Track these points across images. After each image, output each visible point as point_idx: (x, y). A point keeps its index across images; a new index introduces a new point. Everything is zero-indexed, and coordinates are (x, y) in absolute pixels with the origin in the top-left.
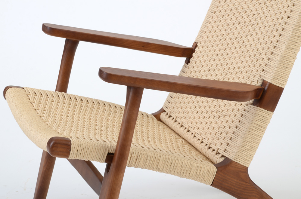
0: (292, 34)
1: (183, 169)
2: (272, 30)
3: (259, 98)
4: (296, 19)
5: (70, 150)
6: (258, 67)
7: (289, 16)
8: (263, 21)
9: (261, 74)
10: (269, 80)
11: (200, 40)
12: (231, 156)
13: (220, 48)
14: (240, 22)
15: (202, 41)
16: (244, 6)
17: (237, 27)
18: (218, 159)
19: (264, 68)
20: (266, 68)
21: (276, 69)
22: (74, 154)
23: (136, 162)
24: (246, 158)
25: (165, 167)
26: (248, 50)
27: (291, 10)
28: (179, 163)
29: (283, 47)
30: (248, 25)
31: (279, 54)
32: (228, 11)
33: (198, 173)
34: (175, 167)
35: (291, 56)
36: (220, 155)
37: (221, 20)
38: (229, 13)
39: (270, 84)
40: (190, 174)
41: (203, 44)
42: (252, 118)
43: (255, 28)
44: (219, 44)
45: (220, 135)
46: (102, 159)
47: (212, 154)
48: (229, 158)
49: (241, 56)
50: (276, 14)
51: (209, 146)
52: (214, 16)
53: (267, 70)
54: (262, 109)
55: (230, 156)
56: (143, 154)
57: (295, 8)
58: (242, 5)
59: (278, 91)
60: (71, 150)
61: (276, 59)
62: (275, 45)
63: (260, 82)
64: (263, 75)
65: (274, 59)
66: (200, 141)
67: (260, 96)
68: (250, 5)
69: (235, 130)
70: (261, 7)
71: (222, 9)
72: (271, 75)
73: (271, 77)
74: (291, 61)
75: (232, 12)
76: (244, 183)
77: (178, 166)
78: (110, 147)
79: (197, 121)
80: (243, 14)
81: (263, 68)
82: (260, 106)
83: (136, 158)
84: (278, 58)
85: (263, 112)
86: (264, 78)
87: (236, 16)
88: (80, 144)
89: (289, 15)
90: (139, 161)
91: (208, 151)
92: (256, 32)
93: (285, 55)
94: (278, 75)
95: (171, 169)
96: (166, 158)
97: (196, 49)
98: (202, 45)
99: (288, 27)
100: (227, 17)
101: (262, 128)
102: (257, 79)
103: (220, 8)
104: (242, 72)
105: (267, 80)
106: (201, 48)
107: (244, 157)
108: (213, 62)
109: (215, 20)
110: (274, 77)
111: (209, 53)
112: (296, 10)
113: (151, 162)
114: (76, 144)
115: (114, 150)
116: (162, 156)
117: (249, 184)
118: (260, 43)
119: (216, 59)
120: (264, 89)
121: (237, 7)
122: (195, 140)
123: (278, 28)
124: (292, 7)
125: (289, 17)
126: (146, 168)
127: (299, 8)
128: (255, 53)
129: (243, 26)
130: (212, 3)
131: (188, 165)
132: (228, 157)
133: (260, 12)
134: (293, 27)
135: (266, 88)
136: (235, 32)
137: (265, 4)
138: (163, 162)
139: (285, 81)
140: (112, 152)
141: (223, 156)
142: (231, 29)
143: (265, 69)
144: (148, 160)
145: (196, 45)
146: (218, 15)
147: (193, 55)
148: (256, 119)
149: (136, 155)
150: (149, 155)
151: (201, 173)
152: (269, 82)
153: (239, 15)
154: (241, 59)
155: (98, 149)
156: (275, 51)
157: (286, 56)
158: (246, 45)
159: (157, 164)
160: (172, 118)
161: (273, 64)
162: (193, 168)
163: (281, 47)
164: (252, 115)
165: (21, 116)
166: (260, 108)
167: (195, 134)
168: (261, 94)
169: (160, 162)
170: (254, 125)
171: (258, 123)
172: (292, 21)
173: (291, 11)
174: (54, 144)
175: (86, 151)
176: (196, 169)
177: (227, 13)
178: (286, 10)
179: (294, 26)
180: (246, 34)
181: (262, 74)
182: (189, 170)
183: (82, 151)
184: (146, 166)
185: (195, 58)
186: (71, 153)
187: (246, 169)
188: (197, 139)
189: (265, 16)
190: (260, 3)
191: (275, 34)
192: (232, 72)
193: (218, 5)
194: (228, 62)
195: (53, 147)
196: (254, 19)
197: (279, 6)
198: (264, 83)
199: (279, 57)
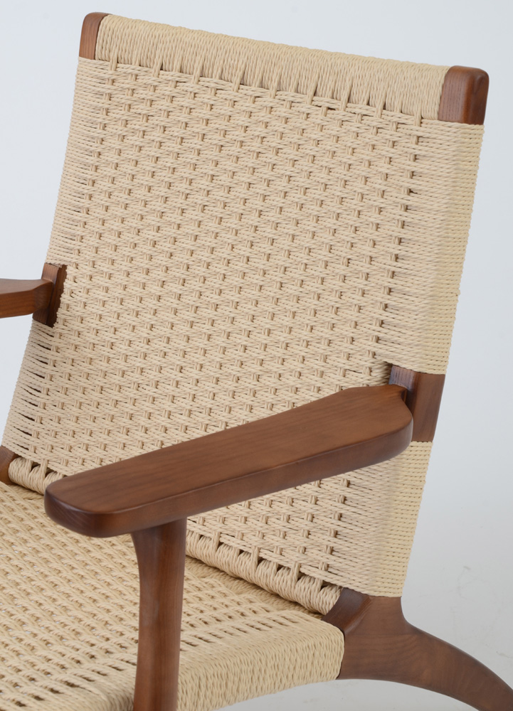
2: (356, 227)
6: (352, 330)
7: (410, 190)
9: (375, 350)
12: (360, 583)
15: (79, 261)
19: (377, 334)
20: (384, 333)
21: (425, 334)
24: (398, 577)
27: (413, 172)
31: (422, 292)
36: (318, 583)
39: (421, 376)
41: (87, 267)
44: (150, 267)
48: (357, 590)
53: (388, 336)
55: (356, 583)
62: (393, 269)
63: (377, 371)
64: (381, 351)
68: (221, 159)
69: (343, 509)
72: (415, 350)
73: (419, 355)
74: (452, 302)
81: (371, 332)
85: (414, 449)
86: (390, 361)
89: (411, 186)
93: (441, 294)
98: (88, 273)
102: (367, 364)
105: (406, 365)
106: (84, 280)
107: (394, 576)
110: (426, 355)
119: (159, 309)
120: (407, 391)
121: (194, 161)
124: (410, 162)
132: (351, 587)
135: (410, 387)
141: (324, 584)
143: (381, 335)
145: (58, 272)
147: (63, 301)
152: (415, 369)
161: (411, 320)
170: (403, 489)
178: (388, 171)
185: (72, 307)
192: (247, 344)
193: (97, 163)
194: (214, 317)
199: (426, 301)
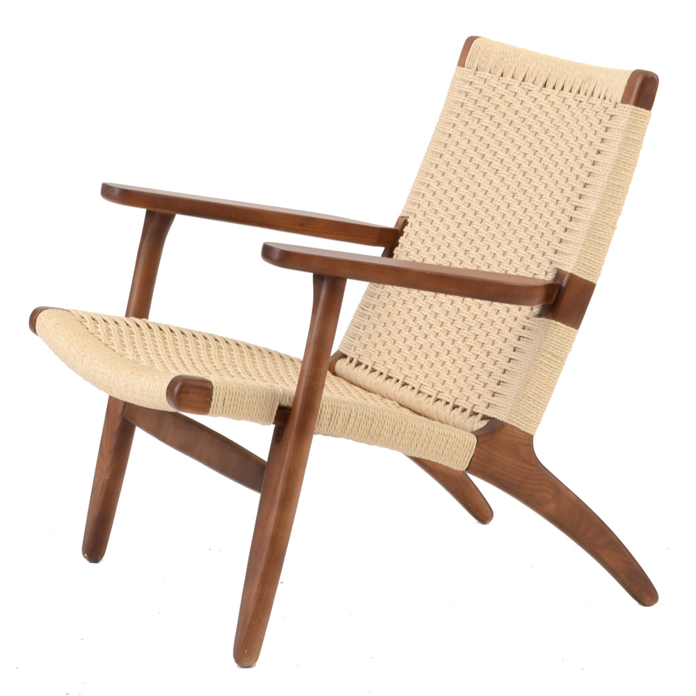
0: (608, 182)
1: (415, 439)
2: (567, 179)
3: (552, 302)
4: (614, 155)
5: (211, 399)
6: (546, 247)
7: (599, 151)
8: (546, 163)
9: (553, 259)
10: (569, 269)
11: (414, 211)
12: (501, 416)
13: (460, 222)
14: (497, 170)
15: (417, 212)
16: (502, 140)
17: (491, 179)
18: (475, 423)
19: (556, 248)
20: (561, 247)
21: (580, 248)
22: (219, 406)
23: (329, 424)
24: (531, 418)
25: (382, 433)
26: (520, 220)
28: (408, 427)
29: (591, 206)
30: (516, 173)
31: (585, 219)
32: (471, 152)
33: (443, 446)
34: (400, 435)
35: (608, 222)
36: (480, 416)
37: (456, 169)
38: (472, 156)
39: (572, 276)
40: (429, 448)
41: (420, 217)
42: (539, 341)
43: (532, 178)
44: (455, 214)
45: (476, 381)
46: (269, 418)
47: (460, 417)
48: (498, 418)
49: (506, 231)
50: (572, 149)
51: (453, 404)
52: (440, 163)
53: (563, 250)
54: (559, 323)
55: (499, 414)
56: (342, 408)
57: (611, 135)
58: (500, 139)
59: (584, 290)
60: (213, 398)
61: (581, 228)
62: (576, 204)
63: (551, 274)
64: (557, 260)
65: (577, 229)
66: (432, 400)
67: (554, 299)
68: (515, 138)
69: (507, 366)
70: (539, 139)
71: (457, 148)
72: (572, 258)
73: (573, 262)
74: (607, 231)
75: (479, 153)
76: (527, 466)
77: (406, 432)
78: (282, 394)
79: (423, 363)
80: (502, 154)
81: (554, 247)
82: (554, 317)
83: (329, 416)
84: (583, 227)
85: (558, 328)
86: (558, 267)
87: (487, 159)
88: (228, 386)
89: (600, 149)
90: (335, 421)
91: (452, 414)
92: (535, 184)
93: (597, 222)
94: (585, 258)
95: (393, 438)
96: (384, 416)
97: (406, 229)
98: (419, 220)
99: (600, 169)
100: (470, 163)
101: (559, 360)
102: (545, 269)
103: (452, 148)
104: (511, 260)
105: (565, 269)
106: (416, 225)
107: (527, 416)
108: (447, 249)
109: (444, 170)
110: (578, 262)
111: (436, 233)
112: (612, 138)
113: (356, 423)
114: (222, 388)
115: (290, 399)
116: (376, 412)
117: (535, 468)
118: (544, 204)
119: (452, 243)
120: (560, 286)
121: (489, 143)
122: (422, 398)
123: (578, 174)
124: (604, 133)
125: (599, 153)
126: (347, 437)
127: (617, 134)
128: (537, 223)
129: (505, 176)
130: (432, 138)
131: (424, 431)
132: (495, 417)
133: (537, 149)
134: (608, 169)
135: (564, 284)
136: (489, 190)
137: (546, 133)
138: (380, 424)
139: (597, 270)
140: (286, 405)
141: (484, 418)
142: (479, 184)
143: (559, 249)
144: (352, 420)
145: (404, 222)
146: (449, 160)
147: (399, 241)
148: (547, 343)
149: (329, 410)
150: (353, 410)
151: (448, 446)
152: (570, 271)
153: (493, 157)
154: (508, 238)
155: (261, 397)
156: (577, 214)
157: (599, 222)
158: (515, 210)
159: (368, 428)
160: (363, 366)
161: (575, 238)
162: (434, 436)
163: (588, 207)
164: (540, 334)
165: (85, 356)
166: (554, 321)
167: (420, 387)
168: (555, 295)
169: (373, 425)
170: (544, 354)
171: (550, 349)
172: (606, 159)
173: (603, 140)
174: (182, 387)
175: (239, 400)
176: (439, 437)
177: (469, 155)
178: (592, 140)
179: (611, 167)
180: (513, 190)
181: (555, 258)
182: (427, 439)
183: (233, 400)
184: (348, 431)
185: (404, 246)
186: (212, 405)
187: (530, 438)
188: (426, 395)
189: (550, 156)
190: (537, 133)
191: (574, 185)
192: (491, 262)
193: (446, 142)
194: (479, 246)
195: (180, 392)
196: (527, 162)
197: (577, 135)
198: (559, 274)
199: (586, 225)
